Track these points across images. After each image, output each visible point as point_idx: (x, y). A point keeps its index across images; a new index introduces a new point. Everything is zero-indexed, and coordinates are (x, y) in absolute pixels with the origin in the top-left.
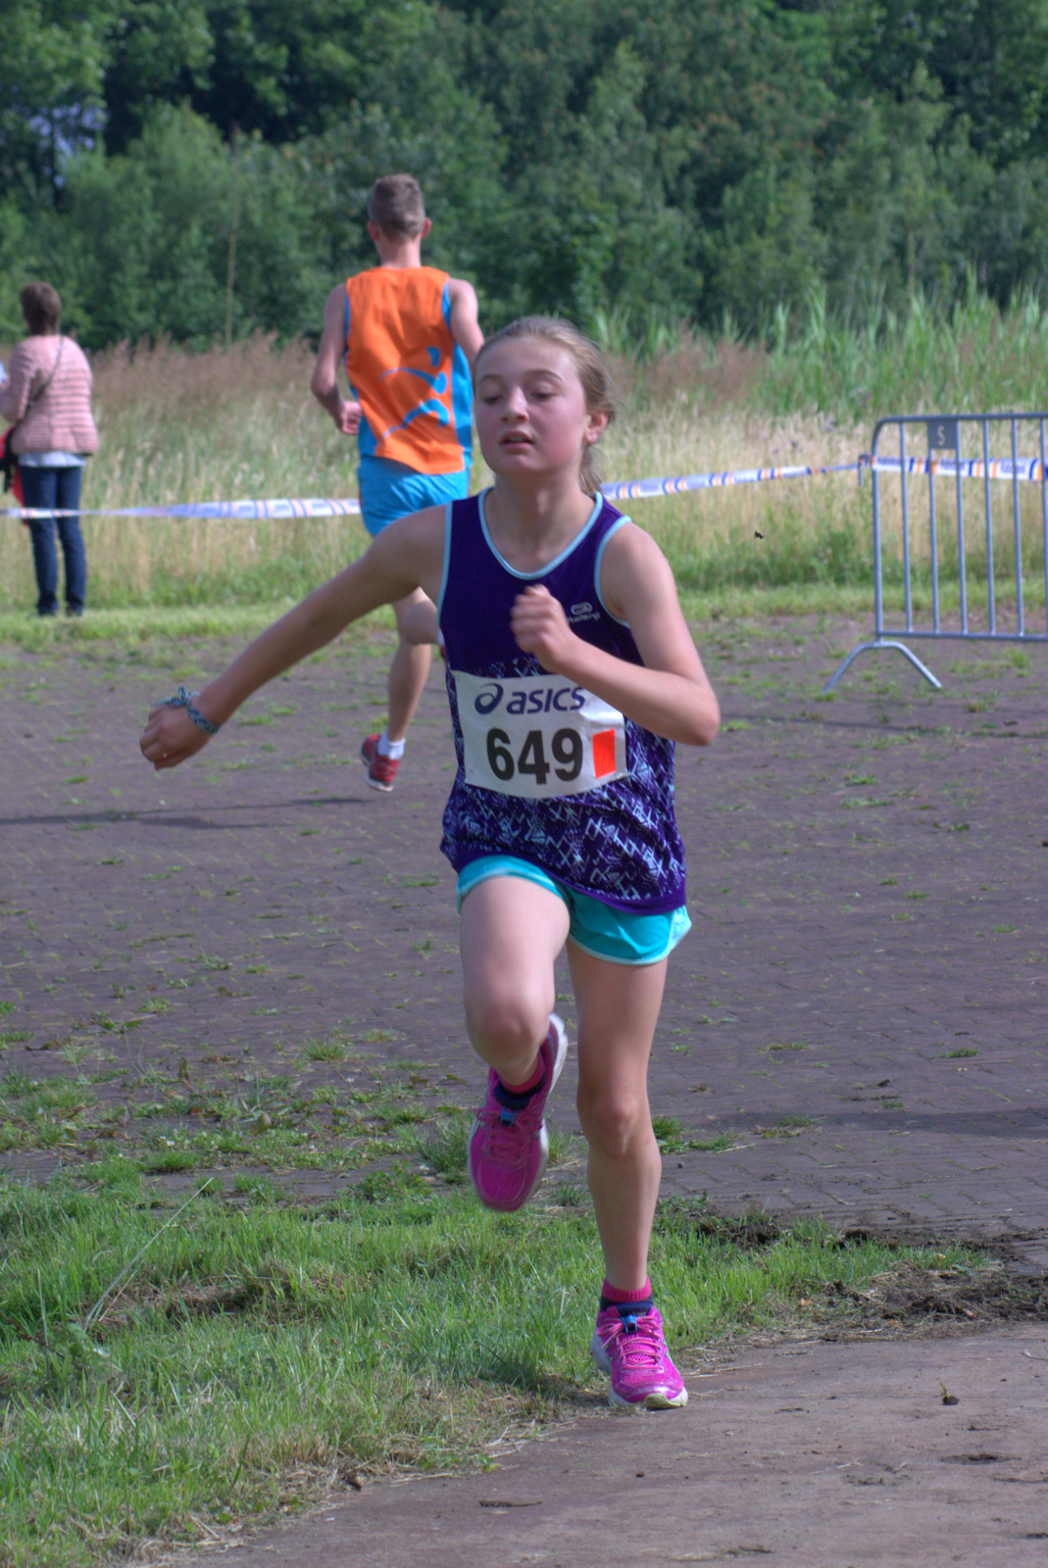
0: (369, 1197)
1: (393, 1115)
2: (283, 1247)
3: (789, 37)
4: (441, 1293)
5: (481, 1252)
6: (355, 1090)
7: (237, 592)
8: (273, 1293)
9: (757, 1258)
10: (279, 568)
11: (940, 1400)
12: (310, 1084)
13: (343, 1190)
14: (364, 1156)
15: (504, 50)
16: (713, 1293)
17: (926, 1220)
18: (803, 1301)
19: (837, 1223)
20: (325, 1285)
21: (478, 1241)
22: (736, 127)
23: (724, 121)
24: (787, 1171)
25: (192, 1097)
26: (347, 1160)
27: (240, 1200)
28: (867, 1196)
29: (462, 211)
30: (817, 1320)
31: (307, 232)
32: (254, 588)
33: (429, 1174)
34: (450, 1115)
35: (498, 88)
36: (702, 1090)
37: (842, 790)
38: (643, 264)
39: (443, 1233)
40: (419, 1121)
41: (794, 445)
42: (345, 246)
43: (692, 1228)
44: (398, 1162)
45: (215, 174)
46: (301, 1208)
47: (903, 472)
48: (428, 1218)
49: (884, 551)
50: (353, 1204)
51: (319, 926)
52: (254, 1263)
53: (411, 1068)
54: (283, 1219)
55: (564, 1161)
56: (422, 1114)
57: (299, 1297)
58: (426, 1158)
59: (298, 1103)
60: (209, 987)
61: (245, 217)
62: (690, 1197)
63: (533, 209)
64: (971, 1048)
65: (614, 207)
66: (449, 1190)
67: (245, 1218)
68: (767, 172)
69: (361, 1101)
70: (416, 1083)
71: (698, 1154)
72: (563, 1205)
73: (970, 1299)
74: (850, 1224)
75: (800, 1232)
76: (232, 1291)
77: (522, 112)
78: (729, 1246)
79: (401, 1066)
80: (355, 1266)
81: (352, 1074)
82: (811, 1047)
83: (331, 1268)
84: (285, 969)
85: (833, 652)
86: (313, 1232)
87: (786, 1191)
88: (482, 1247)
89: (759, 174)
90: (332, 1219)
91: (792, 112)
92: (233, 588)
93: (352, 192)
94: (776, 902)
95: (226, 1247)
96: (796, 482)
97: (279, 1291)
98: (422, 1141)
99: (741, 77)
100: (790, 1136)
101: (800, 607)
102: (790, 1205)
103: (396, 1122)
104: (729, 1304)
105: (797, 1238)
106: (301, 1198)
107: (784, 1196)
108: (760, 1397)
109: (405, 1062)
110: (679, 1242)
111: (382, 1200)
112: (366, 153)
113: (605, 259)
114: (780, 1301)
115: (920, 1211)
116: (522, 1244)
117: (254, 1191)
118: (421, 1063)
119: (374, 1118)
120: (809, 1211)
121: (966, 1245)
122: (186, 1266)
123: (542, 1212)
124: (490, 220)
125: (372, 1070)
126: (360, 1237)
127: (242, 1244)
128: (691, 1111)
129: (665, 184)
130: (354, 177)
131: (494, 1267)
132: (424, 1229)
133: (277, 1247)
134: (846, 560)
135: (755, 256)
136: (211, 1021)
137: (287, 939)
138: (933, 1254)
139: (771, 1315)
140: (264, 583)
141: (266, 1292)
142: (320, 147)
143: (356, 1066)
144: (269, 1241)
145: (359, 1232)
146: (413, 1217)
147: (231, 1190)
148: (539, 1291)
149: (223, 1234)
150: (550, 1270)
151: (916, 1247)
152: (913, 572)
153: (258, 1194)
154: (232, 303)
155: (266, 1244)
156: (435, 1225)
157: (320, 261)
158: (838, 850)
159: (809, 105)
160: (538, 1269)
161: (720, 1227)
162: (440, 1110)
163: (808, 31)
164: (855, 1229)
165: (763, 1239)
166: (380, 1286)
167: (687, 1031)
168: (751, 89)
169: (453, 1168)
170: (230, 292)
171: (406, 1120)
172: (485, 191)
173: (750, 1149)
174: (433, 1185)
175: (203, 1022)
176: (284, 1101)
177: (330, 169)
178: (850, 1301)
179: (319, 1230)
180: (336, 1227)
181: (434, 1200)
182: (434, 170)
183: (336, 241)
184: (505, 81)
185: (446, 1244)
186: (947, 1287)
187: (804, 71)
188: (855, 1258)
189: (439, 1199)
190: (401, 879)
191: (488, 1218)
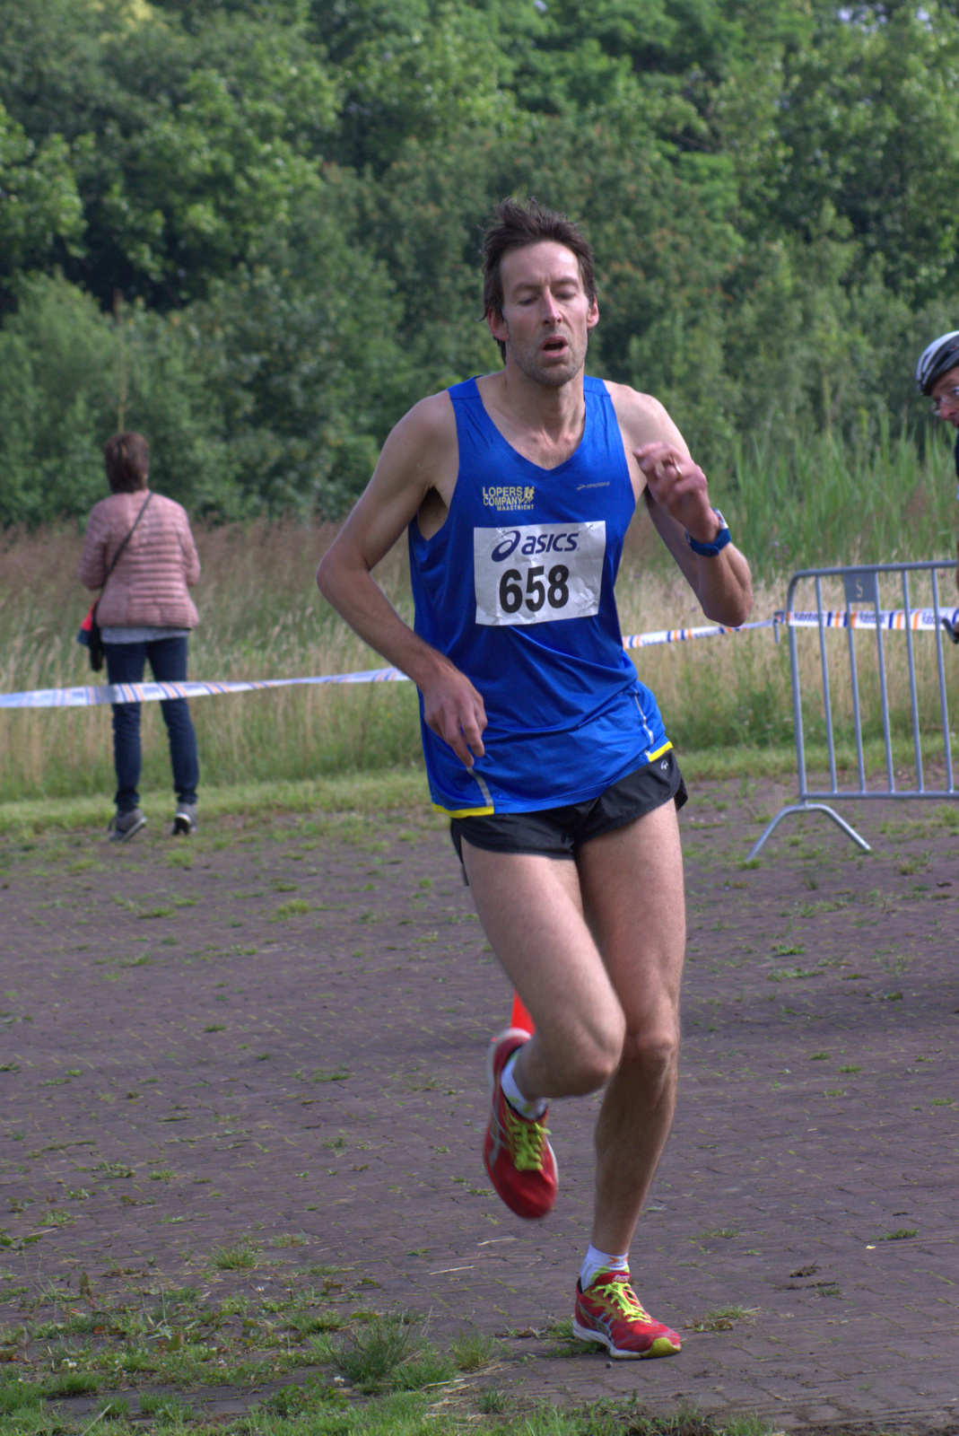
0: (283, 1413)
1: (306, 1324)
3: (695, 181)
6: (265, 1300)
12: (219, 1295)
13: (254, 1406)
14: (277, 1369)
15: (396, 205)
17: (867, 1414)
22: (639, 275)
23: (628, 269)
24: (721, 1368)
25: (95, 1314)
26: (258, 1373)
27: (146, 1422)
28: (805, 1391)
29: (359, 373)
31: (198, 401)
33: (345, 1386)
34: (366, 1322)
35: (392, 244)
37: (770, 962)
40: (333, 1329)
42: (238, 414)
44: (312, 1374)
45: (98, 344)
46: (210, 1428)
47: (821, 627)
48: (344, 1433)
50: (265, 1421)
51: (226, 1127)
53: (325, 1273)
55: (487, 1366)
56: (336, 1322)
58: (342, 1368)
59: (206, 1316)
60: (111, 1197)
61: (133, 387)
62: (619, 1399)
64: (910, 1229)
66: (366, 1401)
68: (673, 319)
69: (272, 1311)
70: (330, 1289)
72: (486, 1413)
75: (735, 1432)
77: (417, 268)
79: (314, 1272)
81: (264, 1282)
82: (743, 1234)
84: (191, 1174)
87: (720, 1388)
89: (666, 323)
91: (697, 257)
93: (243, 358)
98: (335, 1351)
99: (643, 223)
100: (722, 1330)
101: (722, 771)
102: (724, 1404)
103: (309, 1332)
106: (210, 1417)
107: (717, 1393)
109: (318, 1268)
111: (296, 1415)
112: (257, 316)
115: (861, 1405)
117: (161, 1411)
118: (334, 1268)
119: (286, 1329)
120: (744, 1409)
123: (464, 1421)
124: (389, 381)
125: (283, 1277)
130: (245, 342)
134: (768, 721)
136: (114, 1232)
137: (192, 1142)
142: (208, 312)
143: (267, 1274)
146: (328, 1432)
147: (137, 1412)
153: (165, 1415)
157: (213, 431)
158: (766, 1025)
159: (716, 249)
161: (651, 1429)
162: (355, 1317)
163: (715, 174)
164: (794, 1426)
168: (655, 235)
169: (370, 1378)
171: (320, 1329)
172: (382, 351)
174: (350, 1398)
175: (106, 1234)
176: (191, 1314)
177: (219, 334)
181: (351, 1413)
182: (327, 331)
183: (229, 409)
184: (400, 237)
187: (710, 215)
189: (355, 1412)
190: (310, 1073)
191: (408, 1429)
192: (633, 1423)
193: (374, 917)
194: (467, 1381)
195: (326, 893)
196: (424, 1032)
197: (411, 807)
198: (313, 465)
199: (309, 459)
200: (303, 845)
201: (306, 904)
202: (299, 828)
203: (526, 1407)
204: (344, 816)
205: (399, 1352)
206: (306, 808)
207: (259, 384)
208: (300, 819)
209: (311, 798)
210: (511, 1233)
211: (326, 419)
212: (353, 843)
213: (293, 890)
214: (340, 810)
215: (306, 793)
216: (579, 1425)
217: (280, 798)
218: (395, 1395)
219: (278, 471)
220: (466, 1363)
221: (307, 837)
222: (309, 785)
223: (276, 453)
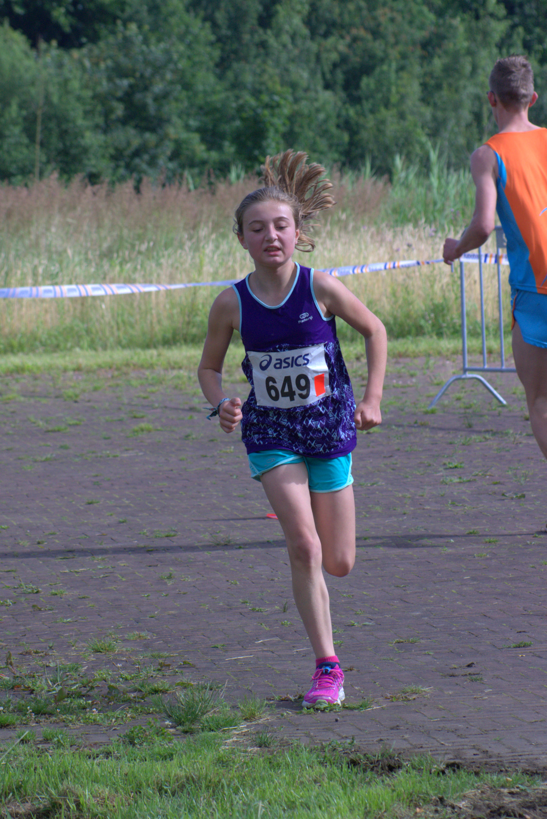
0: (132, 743)
1: (148, 688)
2: (75, 777)
4: (180, 806)
5: (206, 778)
6: (122, 672)
7: (44, 344)
8: (68, 807)
9: (387, 781)
10: (72, 329)
12: (93, 668)
13: (115, 738)
14: (129, 715)
16: (359, 804)
17: (499, 756)
18: (418, 810)
19: (440, 758)
20: (102, 802)
21: (204, 771)
22: (369, 37)
23: (362, 33)
24: (407, 724)
25: (15, 678)
26: (117, 718)
27: (46, 746)
28: (460, 740)
29: (190, 93)
31: (88, 108)
32: (55, 342)
33: (172, 727)
34: (185, 688)
35: (213, 12)
36: (351, 670)
37: (442, 472)
38: (309, 128)
39: (181, 766)
40: (164, 692)
41: (409, 245)
42: (113, 117)
43: (345, 762)
44: (151, 719)
45: (27, 69)
46: (87, 751)
47: (480, 263)
48: (171, 756)
49: (468, 315)
50: (121, 747)
51: (99, 564)
52: (56, 787)
53: (160, 657)
54: (75, 758)
55: (261, 718)
56: (166, 687)
57: (85, 810)
58: (170, 717)
59: (85, 681)
60: (26, 605)
61: (47, 97)
62: (343, 741)
63: (236, 92)
64: (527, 642)
65: (290, 90)
66: (185, 737)
67: (50, 758)
68: (390, 66)
69: (126, 679)
70: (162, 667)
71: (348, 712)
72: (260, 747)
73: (529, 807)
74: (449, 758)
75: (416, 764)
76: (42, 806)
77: (229, 28)
78: (369, 773)
79: (153, 656)
80: (123, 788)
81: (121, 661)
82: (422, 641)
83: (107, 790)
84: (76, 592)
85: (436, 382)
86: (95, 766)
87: (406, 736)
88: (207, 775)
89: (385, 68)
90: (107, 758)
91: (406, 26)
92: (41, 342)
93: (118, 81)
95: (37, 777)
96: (411, 269)
97: (73, 806)
98: (166, 705)
99: (373, 4)
100: (409, 700)
101: (414, 352)
102: (409, 746)
103: (150, 693)
104: (369, 812)
105: (414, 768)
106: (87, 744)
107: (405, 740)
109: (155, 653)
110: (336, 771)
111: (141, 745)
112: (126, 55)
113: (284, 124)
114: (403, 809)
115: (494, 749)
116: (233, 773)
117: (56, 739)
118: (166, 654)
119: (135, 690)
120: (422, 750)
121: (525, 772)
122: (11, 790)
123: (246, 752)
124: (209, 99)
125: (134, 658)
126: (126, 769)
127: (48, 775)
129: (323, 74)
130: (119, 72)
131: (215, 788)
132: (168, 764)
133: (71, 776)
134: (444, 321)
135: (383, 122)
136: (27, 627)
137: (77, 573)
138: (504, 778)
140: (61, 338)
141: (64, 807)
142: (96, 51)
143: (123, 656)
144: (66, 772)
145: (126, 766)
146: (161, 756)
147: (40, 739)
148: (244, 804)
149: (35, 769)
150: (252, 790)
151: (492, 774)
152: (487, 328)
153: (59, 742)
154: (39, 155)
155: (64, 775)
156: (175, 761)
157: (97, 127)
158: (439, 511)
159: (417, 22)
160: (243, 790)
161: (363, 761)
162: (178, 685)
164: (452, 761)
165: (391, 769)
166: (139, 802)
168: (379, 12)
169: (187, 723)
170: (38, 147)
171: (156, 692)
172: (205, 80)
173: (383, 709)
174: (174, 735)
175: (22, 628)
176: (75, 679)
177: (102, 66)
178: (449, 810)
179: (99, 765)
180: (110, 763)
181: (175, 744)
182: (171, 66)
183: (107, 113)
184: (218, 7)
185: (183, 774)
186: (513, 800)
188: (452, 781)
189: (178, 744)
190: (152, 532)
191: (211, 755)
192: (352, 756)
193: (194, 436)
194: (248, 727)
195: (163, 420)
196: (224, 509)
198: (159, 150)
199: (157, 146)
200: (149, 389)
201: (151, 426)
202: (147, 379)
203: (285, 744)
204: (175, 372)
205: (206, 707)
206: (151, 367)
207: (127, 98)
208: (148, 373)
209: (154, 360)
210: (277, 636)
211: (168, 121)
212: (181, 389)
213: (142, 417)
214: (173, 368)
215: (151, 357)
216: (318, 757)
217: (135, 359)
218: (203, 734)
219: (137, 153)
220: (248, 716)
221: (152, 385)
222: (154, 352)
223: (136, 142)
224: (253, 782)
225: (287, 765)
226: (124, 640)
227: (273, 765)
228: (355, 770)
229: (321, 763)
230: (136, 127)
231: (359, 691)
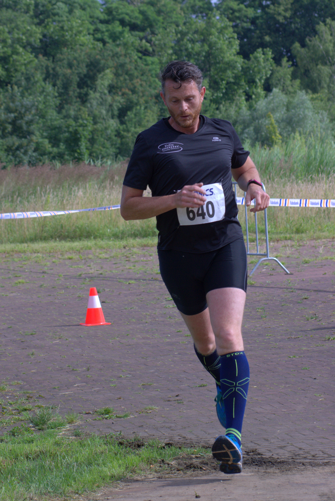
0: (14, 435)
1: (21, 408)
3: (147, 65)
4: (36, 465)
5: (49, 452)
6: (9, 401)
9: (137, 452)
11: (195, 496)
13: (5, 433)
14: (12, 422)
15: (58, 69)
16: (123, 464)
17: (191, 439)
18: (151, 466)
19: (162, 441)
21: (48, 448)
22: (130, 93)
23: (127, 91)
24: (147, 424)
26: (7, 423)
28: (172, 432)
29: (44, 120)
30: (156, 472)
33: (33, 427)
34: (40, 408)
35: (56, 81)
36: (120, 399)
37: (165, 302)
38: (102, 137)
39: (37, 446)
40: (30, 410)
42: (7, 131)
43: (116, 443)
44: (23, 423)
48: (32, 441)
50: (8, 437)
53: (27, 393)
55: (76, 422)
56: (31, 408)
58: (32, 422)
62: (116, 433)
63: (66, 119)
64: (205, 384)
65: (92, 118)
66: (39, 432)
68: (141, 107)
69: (11, 404)
70: (29, 398)
71: (119, 419)
72: (76, 436)
73: (205, 464)
74: (167, 441)
75: (151, 444)
77: (63, 88)
78: (128, 448)
79: (24, 393)
80: (9, 457)
81: (9, 395)
82: (155, 384)
87: (146, 430)
88: (50, 450)
89: (138, 107)
91: (148, 88)
93: (9, 114)
94: (144, 338)
98: (30, 417)
99: (131, 77)
100: (148, 413)
101: (151, 244)
102: (148, 435)
103: (22, 411)
104: (128, 467)
105: (150, 446)
107: (146, 432)
108: (138, 497)
109: (25, 391)
110: (112, 448)
111: (18, 436)
112: (13, 102)
113: (89, 135)
114: (144, 466)
115: (189, 436)
116: (62, 449)
118: (30, 391)
119: (15, 410)
120: (154, 437)
121: (203, 447)
123: (69, 439)
124: (53, 123)
125: (15, 394)
126: (11, 448)
128: (116, 405)
129: (112, 112)
130: (9, 110)
131: (54, 456)
132: (31, 445)
138: (193, 450)
139: (141, 470)
143: (10, 393)
145: (10, 446)
146: (27, 441)
148: (68, 464)
150: (71, 457)
151: (187, 448)
156: (34, 443)
158: (163, 321)
159: (153, 86)
160: (67, 457)
161: (126, 442)
162: (36, 406)
163: (153, 63)
164: (168, 442)
165: (139, 446)
166: (17, 463)
167: (115, 380)
168: (135, 81)
169: (40, 425)
171: (25, 410)
172: (52, 114)
173: (135, 417)
174: (34, 431)
178: (166, 465)
180: (3, 445)
181: (34, 435)
182: (35, 108)
183: (3, 130)
184: (58, 79)
185: (38, 450)
186: (197, 460)
187: (151, 76)
188: (168, 451)
189: (36, 435)
190: (24, 332)
191: (52, 441)
192: (120, 440)
193: (45, 286)
194: (70, 427)
195: (30, 278)
196: (59, 321)
197: (56, 252)
198: (28, 147)
199: (27, 145)
200: (23, 263)
201: (24, 281)
202: (22, 258)
203: (88, 435)
204: (36, 255)
205: (50, 417)
206: (24, 252)
207: (13, 123)
208: (22, 255)
209: (26, 249)
210: (84, 382)
211: (33, 133)
212: (39, 263)
213: (20, 276)
214: (35, 253)
215: (24, 247)
216: (104, 441)
217: (17, 248)
218: (48, 430)
219: (18, 149)
220: (70, 421)
221: (25, 261)
222: (26, 245)
223: (17, 144)
224: (72, 453)
225: (89, 445)
226: (10, 385)
227: (82, 445)
228: (121, 447)
229: (105, 444)
230: (17, 136)
231: (124, 409)
